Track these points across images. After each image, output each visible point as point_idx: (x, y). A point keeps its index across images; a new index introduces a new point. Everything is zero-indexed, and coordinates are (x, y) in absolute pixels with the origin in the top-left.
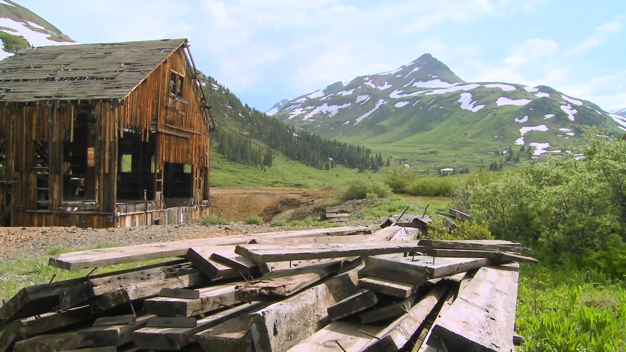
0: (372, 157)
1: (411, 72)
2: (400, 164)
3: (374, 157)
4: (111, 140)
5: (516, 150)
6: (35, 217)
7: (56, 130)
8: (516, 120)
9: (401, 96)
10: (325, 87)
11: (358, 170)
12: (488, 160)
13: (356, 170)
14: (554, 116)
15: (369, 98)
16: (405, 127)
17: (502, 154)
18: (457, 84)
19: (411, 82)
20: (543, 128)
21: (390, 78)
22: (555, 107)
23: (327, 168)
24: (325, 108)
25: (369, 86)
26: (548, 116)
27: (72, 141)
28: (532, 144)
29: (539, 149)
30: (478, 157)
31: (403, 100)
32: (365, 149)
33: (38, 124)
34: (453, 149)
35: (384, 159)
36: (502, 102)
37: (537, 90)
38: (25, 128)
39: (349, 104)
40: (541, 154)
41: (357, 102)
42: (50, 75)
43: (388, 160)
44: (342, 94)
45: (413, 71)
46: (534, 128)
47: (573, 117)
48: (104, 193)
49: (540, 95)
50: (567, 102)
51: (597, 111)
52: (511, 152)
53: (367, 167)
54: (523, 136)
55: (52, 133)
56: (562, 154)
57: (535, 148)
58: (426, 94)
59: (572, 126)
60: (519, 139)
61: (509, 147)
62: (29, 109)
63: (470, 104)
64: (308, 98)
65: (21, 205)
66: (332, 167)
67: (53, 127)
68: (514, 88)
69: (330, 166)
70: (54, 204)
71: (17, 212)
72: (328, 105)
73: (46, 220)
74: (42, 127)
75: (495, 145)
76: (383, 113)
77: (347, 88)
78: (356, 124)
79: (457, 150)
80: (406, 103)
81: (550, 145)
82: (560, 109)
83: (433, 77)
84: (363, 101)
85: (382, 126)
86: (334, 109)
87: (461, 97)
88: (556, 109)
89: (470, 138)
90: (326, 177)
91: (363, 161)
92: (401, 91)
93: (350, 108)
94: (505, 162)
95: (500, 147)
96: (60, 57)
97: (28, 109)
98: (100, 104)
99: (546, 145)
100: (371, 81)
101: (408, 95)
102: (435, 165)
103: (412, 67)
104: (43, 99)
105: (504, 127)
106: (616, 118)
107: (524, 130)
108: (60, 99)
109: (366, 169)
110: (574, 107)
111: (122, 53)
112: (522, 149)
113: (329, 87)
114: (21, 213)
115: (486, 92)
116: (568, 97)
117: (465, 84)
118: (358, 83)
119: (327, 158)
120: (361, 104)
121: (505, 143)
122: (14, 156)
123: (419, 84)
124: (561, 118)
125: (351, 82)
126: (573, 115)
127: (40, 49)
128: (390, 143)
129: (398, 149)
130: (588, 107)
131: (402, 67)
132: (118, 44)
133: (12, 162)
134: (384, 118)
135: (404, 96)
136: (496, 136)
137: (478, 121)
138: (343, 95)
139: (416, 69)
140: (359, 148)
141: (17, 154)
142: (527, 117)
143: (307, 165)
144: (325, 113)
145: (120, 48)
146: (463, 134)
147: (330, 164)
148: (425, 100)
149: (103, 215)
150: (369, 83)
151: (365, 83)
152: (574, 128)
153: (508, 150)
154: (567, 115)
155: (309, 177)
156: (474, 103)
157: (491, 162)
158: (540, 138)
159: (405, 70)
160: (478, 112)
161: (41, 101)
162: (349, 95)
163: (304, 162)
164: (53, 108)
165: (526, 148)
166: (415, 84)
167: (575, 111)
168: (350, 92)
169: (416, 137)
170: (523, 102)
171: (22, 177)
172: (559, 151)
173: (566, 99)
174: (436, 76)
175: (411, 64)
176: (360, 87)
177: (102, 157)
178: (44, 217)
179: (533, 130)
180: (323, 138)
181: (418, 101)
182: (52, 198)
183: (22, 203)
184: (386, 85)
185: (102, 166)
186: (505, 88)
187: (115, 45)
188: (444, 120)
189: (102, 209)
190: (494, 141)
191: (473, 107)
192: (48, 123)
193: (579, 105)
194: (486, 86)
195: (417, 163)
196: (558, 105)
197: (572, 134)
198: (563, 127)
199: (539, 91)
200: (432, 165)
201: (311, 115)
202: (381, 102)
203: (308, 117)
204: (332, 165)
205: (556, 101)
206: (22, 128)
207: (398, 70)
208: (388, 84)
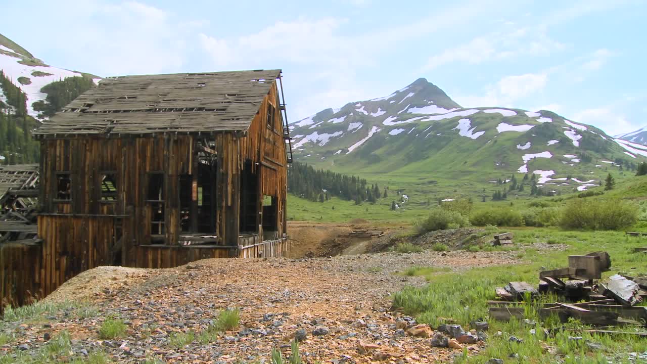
0: (368, 188)
1: (406, 98)
2: (398, 194)
3: (370, 188)
4: (234, 173)
5: (519, 178)
6: (149, 252)
7: (172, 162)
8: (518, 147)
9: (395, 123)
10: (314, 114)
11: (354, 202)
12: (491, 189)
13: (352, 202)
14: (558, 142)
15: (361, 126)
16: (401, 156)
17: (505, 182)
18: (454, 109)
19: (406, 108)
20: (547, 155)
21: (383, 104)
22: (559, 132)
23: (322, 201)
24: (314, 137)
25: (361, 112)
26: (552, 142)
27: (190, 173)
28: (536, 172)
29: (544, 177)
30: (480, 186)
31: (397, 127)
32: (360, 179)
33: (153, 156)
34: (454, 178)
35: (381, 190)
36: (502, 128)
37: (539, 114)
38: (138, 160)
39: (341, 132)
40: (546, 182)
41: (349, 130)
42: (150, 105)
43: (386, 191)
44: (333, 121)
45: (408, 96)
46: (538, 155)
47: (578, 143)
48: (226, 226)
49: (543, 120)
50: (571, 127)
51: (602, 136)
52: (514, 180)
53: (363, 199)
54: (526, 164)
55: (168, 165)
56: (568, 181)
57: (539, 176)
58: (422, 121)
59: (576, 153)
60: (522, 167)
61: (512, 175)
62: (143, 141)
63: (469, 130)
64: (296, 126)
65: (134, 240)
66: (327, 199)
67: (169, 158)
68: (514, 114)
69: (325, 199)
70: (171, 238)
71: (129, 247)
72: (318, 133)
73: (162, 254)
74: (157, 160)
75: (498, 174)
76: (378, 141)
77: (338, 116)
78: (348, 153)
79: (456, 179)
80: (401, 130)
81: (554, 172)
82: (564, 134)
83: (429, 102)
84: (355, 129)
85: (375, 155)
86: (325, 138)
87: (459, 123)
88: (560, 135)
89: (470, 166)
90: (321, 209)
91: (359, 192)
92: (396, 118)
93: (342, 136)
94: (509, 191)
95: (503, 175)
96: (150, 87)
97: (141, 141)
98: (221, 136)
99: (551, 173)
100: (363, 107)
101: (403, 122)
102: (435, 195)
103: (406, 92)
104: (157, 130)
105: (506, 155)
106: (622, 144)
107: (527, 157)
108: (177, 130)
109: (363, 200)
110: (578, 132)
111: (218, 83)
112: (526, 177)
113: (318, 114)
114: (133, 248)
115: (487, 118)
116: (572, 122)
117: (463, 110)
118: (349, 110)
119: (321, 190)
120: (354, 131)
121: (509, 171)
122: (125, 189)
123: (415, 111)
124: (565, 143)
125: (342, 108)
126: (577, 141)
127: (124, 79)
128: (385, 173)
129: (394, 179)
130: (592, 132)
131: (395, 92)
132: (207, 74)
133: (124, 196)
134: (380, 147)
135: (399, 122)
136: (498, 164)
137: (478, 149)
138: (334, 123)
139: (411, 95)
140: (354, 180)
141: (129, 187)
142: (529, 143)
143: (300, 197)
144: (315, 141)
145: (214, 78)
146: (463, 163)
147: (325, 196)
148: (421, 128)
149: (225, 249)
150: (361, 110)
151: (357, 110)
152: (579, 154)
153: (511, 179)
154: (571, 141)
155: (304, 210)
156: (473, 129)
157: (494, 192)
158: (543, 165)
159: (399, 95)
160: (477, 139)
161: (156, 133)
162: (341, 123)
163: (297, 195)
164: (169, 140)
165: (530, 176)
166: (410, 110)
167: (579, 137)
168: (341, 120)
169: (414, 166)
170: (525, 128)
171: (135, 211)
172: (566, 179)
173: (569, 124)
174: (432, 102)
175: (404, 89)
176: (352, 114)
177: (224, 189)
178: (159, 252)
179: (536, 157)
180: (316, 168)
181: (414, 128)
182: (168, 232)
183: (135, 238)
184: (379, 111)
185: (224, 199)
186: (506, 114)
187: (205, 75)
188: (441, 149)
189: (224, 243)
190: (495, 169)
191: (472, 134)
192: (164, 155)
193: (583, 130)
194: (485, 111)
195: (416, 193)
196: (561, 131)
197: (577, 161)
198: (567, 153)
199: (540, 116)
200: (431, 196)
201: (300, 144)
202: (374, 129)
203: (297, 146)
204: (326, 197)
205: (560, 126)
206: (135, 160)
207: (392, 96)
208: (381, 111)
